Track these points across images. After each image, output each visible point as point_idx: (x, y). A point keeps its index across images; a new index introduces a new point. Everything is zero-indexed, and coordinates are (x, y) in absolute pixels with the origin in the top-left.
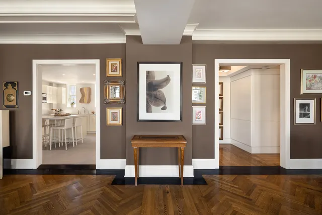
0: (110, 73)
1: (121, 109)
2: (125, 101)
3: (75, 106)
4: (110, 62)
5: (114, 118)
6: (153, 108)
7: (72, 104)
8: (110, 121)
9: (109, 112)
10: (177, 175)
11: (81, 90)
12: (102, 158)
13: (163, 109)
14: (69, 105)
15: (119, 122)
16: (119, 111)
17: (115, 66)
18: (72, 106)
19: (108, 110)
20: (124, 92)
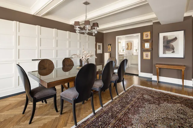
0: (145, 38)
1: (150, 53)
2: (152, 49)
3: (124, 51)
4: (145, 34)
5: (147, 56)
6: (167, 52)
7: (123, 50)
8: (145, 57)
9: (144, 54)
10: (181, 84)
11: (127, 44)
12: (141, 72)
13: (172, 52)
14: (122, 51)
15: (149, 58)
16: (149, 53)
17: (147, 35)
18: (123, 52)
19: (144, 53)
20: (152, 45)
